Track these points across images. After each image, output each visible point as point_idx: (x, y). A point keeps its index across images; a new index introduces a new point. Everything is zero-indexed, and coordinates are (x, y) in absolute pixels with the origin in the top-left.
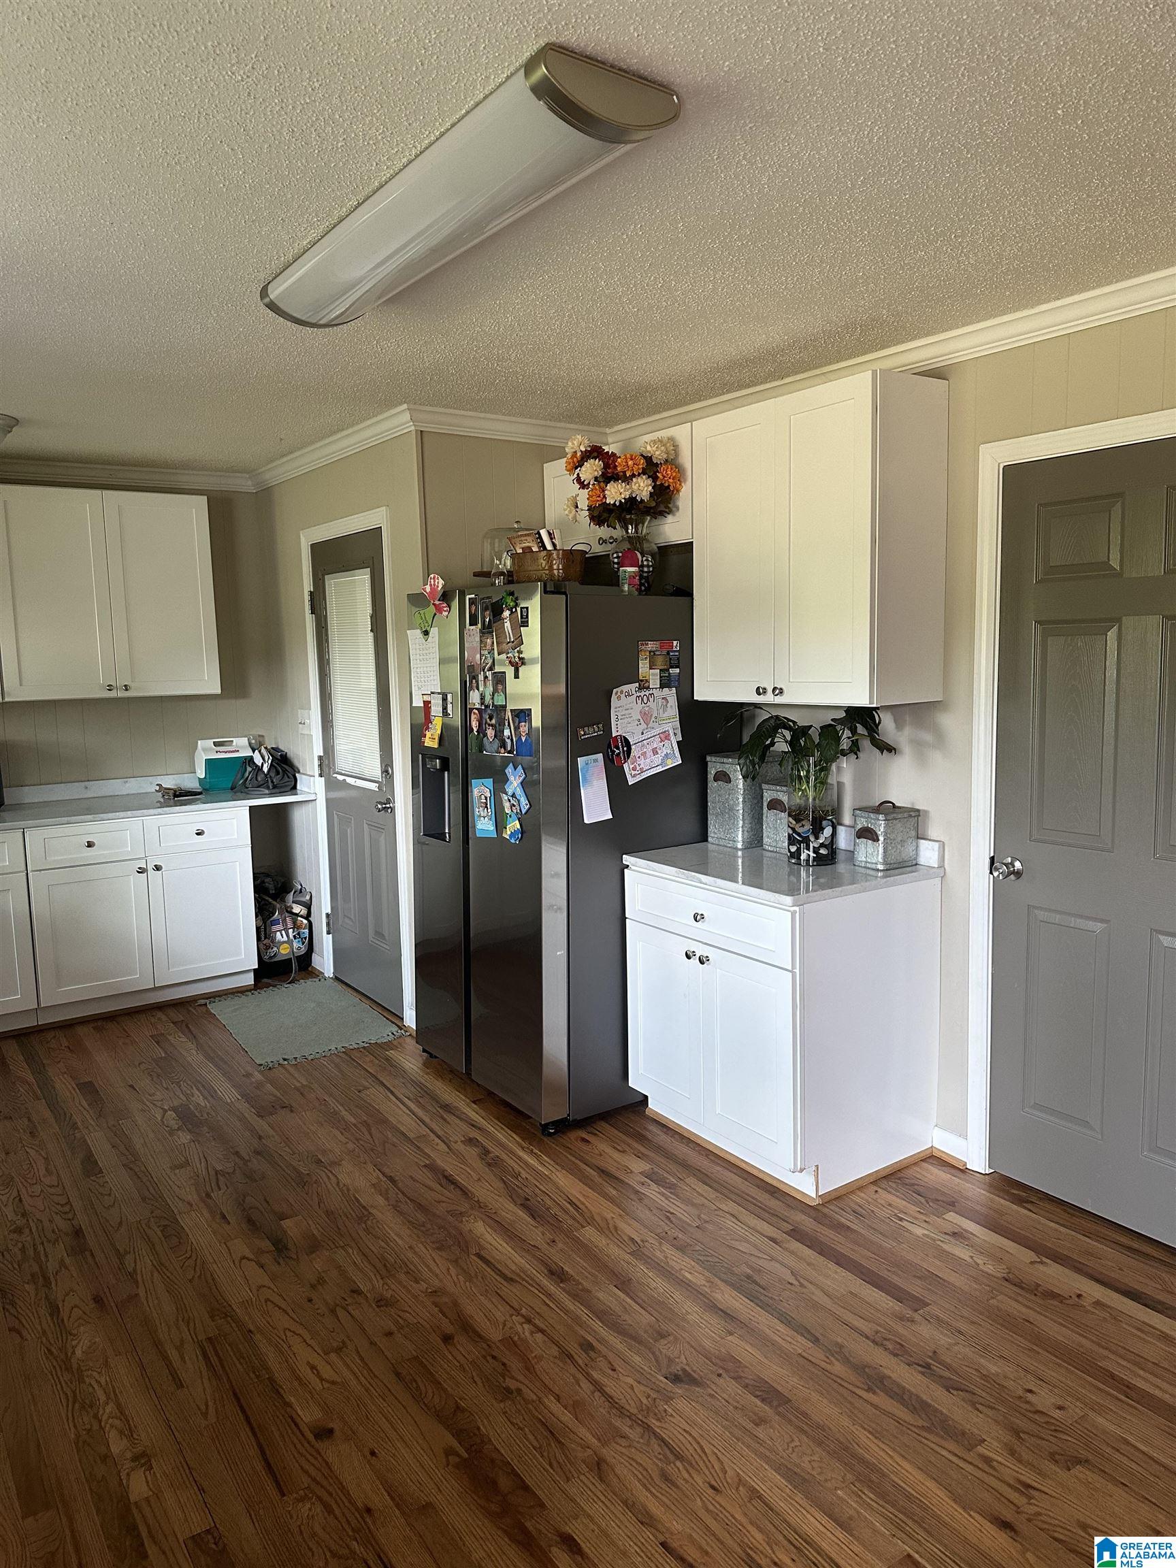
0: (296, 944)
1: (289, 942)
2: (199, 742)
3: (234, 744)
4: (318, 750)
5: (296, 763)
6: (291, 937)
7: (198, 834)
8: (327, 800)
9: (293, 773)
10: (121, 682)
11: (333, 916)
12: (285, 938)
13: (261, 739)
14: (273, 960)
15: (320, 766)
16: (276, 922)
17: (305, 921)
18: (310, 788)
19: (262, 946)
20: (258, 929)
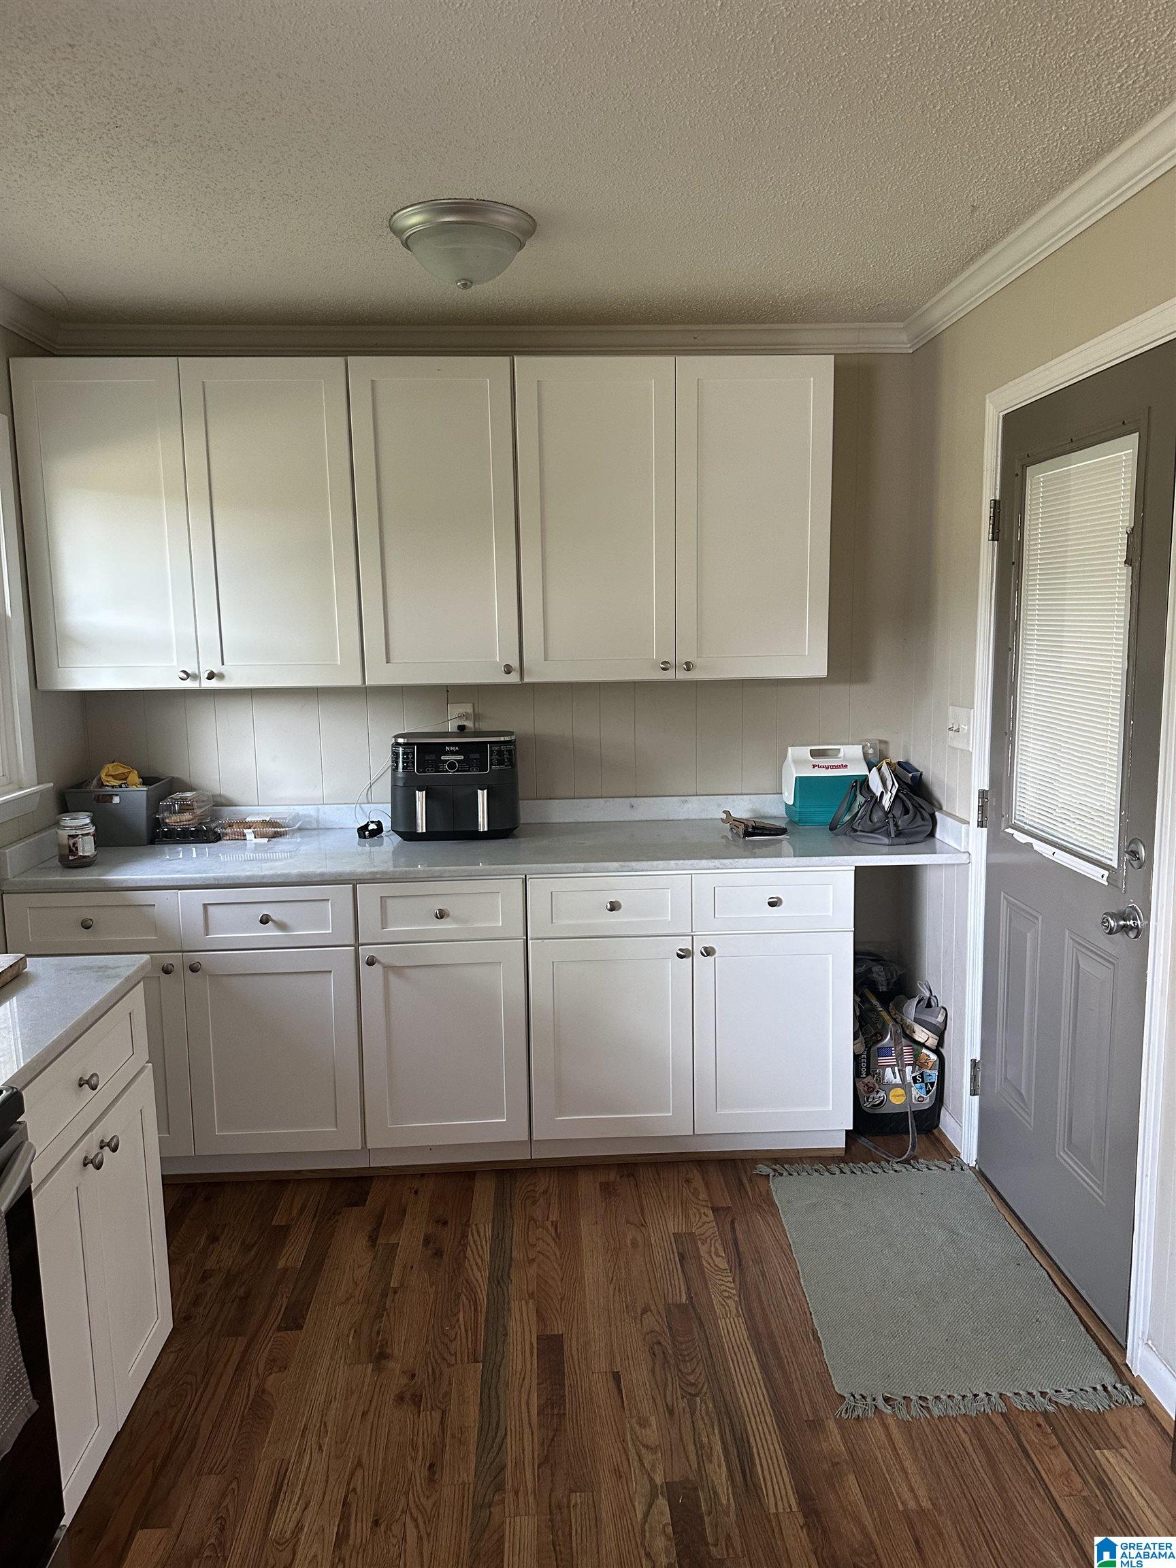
0: (916, 1091)
1: (904, 1085)
2: (790, 748)
3: (841, 754)
4: (980, 779)
5: (938, 793)
6: (909, 1079)
7: (772, 904)
8: (990, 867)
9: (931, 812)
10: (682, 658)
11: (983, 1065)
12: (898, 1080)
13: (883, 747)
14: (877, 1111)
15: (982, 808)
16: (886, 1052)
17: (933, 1057)
18: (958, 840)
19: (861, 1087)
20: (856, 1058)
